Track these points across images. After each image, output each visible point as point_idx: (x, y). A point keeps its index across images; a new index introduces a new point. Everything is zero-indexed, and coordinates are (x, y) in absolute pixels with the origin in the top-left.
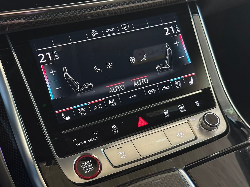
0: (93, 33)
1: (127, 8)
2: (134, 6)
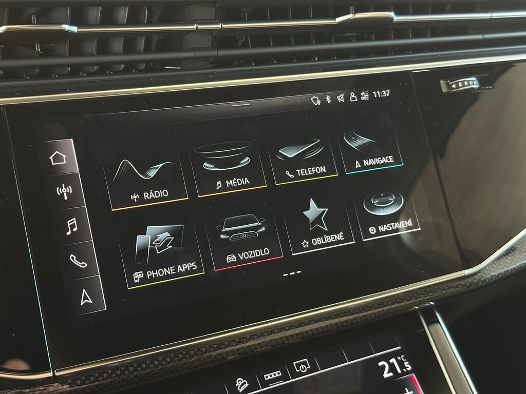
0: (238, 384)
1: (307, 332)
2: (319, 326)
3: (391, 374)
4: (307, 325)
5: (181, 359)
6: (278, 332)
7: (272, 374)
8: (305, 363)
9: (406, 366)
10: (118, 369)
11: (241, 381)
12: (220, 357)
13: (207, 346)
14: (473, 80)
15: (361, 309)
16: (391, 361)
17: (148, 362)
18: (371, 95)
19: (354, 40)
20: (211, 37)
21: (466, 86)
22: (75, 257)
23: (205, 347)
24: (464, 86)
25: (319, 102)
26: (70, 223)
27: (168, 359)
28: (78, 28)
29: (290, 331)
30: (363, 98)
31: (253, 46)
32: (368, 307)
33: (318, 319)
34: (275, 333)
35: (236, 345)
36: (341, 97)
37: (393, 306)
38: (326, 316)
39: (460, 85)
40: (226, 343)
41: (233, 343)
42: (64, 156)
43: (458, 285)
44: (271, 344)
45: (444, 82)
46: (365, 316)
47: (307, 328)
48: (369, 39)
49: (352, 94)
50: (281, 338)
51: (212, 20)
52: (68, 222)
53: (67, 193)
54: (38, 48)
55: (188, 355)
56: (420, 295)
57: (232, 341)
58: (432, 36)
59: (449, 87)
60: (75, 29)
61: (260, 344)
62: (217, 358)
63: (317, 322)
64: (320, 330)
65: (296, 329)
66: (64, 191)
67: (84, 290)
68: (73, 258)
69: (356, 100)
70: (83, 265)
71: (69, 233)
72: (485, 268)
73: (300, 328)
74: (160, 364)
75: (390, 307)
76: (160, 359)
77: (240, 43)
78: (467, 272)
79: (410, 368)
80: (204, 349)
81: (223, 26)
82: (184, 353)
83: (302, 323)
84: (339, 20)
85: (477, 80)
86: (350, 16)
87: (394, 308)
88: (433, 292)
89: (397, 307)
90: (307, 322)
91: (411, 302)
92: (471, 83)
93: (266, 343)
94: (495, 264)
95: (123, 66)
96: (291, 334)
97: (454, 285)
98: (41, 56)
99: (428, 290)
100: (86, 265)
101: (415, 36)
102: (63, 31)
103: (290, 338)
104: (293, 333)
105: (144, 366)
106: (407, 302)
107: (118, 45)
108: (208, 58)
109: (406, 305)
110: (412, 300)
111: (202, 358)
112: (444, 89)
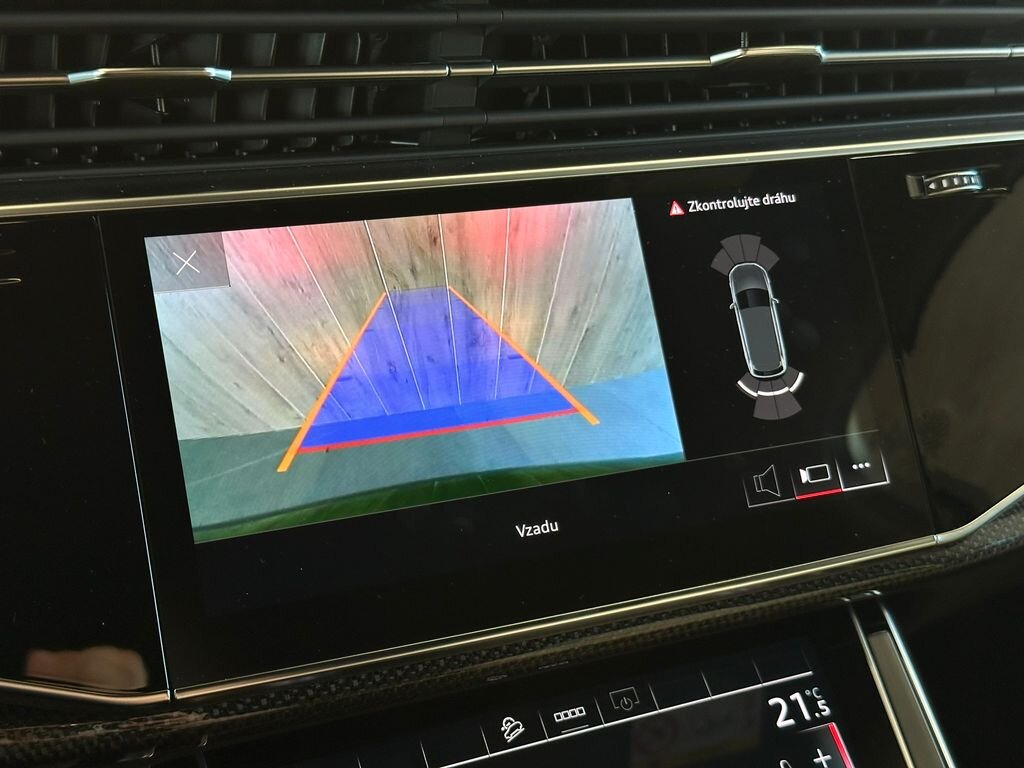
0: (506, 727)
1: (634, 638)
2: (656, 629)
3: (791, 722)
4: (634, 625)
5: (401, 678)
6: (580, 637)
7: (569, 712)
8: (630, 695)
9: (821, 707)
10: (286, 692)
11: (512, 723)
12: (472, 677)
13: (449, 658)
14: (970, 176)
15: (736, 599)
16: (792, 697)
17: (341, 682)
19: (747, 95)
20: (476, 89)
21: (956, 186)
23: (444, 659)
24: (952, 185)
27: (378, 678)
28: (233, 74)
29: (602, 636)
31: (556, 106)
32: (751, 596)
33: (655, 615)
34: (573, 638)
35: (501, 658)
37: (799, 596)
38: (670, 611)
39: (945, 183)
40: (484, 654)
41: (497, 653)
44: (567, 658)
45: (914, 177)
46: (743, 613)
47: (634, 631)
48: (775, 94)
50: (585, 648)
51: (479, 58)
54: (161, 106)
55: (414, 673)
56: (849, 578)
57: (493, 648)
58: (898, 88)
59: (923, 187)
60: (227, 74)
61: (545, 656)
62: (465, 679)
63: (653, 620)
64: (659, 636)
65: (615, 633)
72: (977, 531)
73: (621, 631)
74: (362, 685)
75: (791, 598)
76: (363, 677)
77: (530, 99)
78: (941, 538)
79: (827, 712)
80: (442, 663)
81: (499, 69)
82: (407, 667)
83: (625, 622)
84: (715, 59)
85: (979, 174)
86: (737, 53)
87: (800, 600)
89: (805, 599)
90: (634, 621)
91: (833, 589)
92: (966, 181)
93: (557, 657)
94: (999, 525)
95: (314, 140)
96: (603, 641)
98: (166, 121)
101: (864, 89)
102: (207, 79)
103: (603, 649)
104: (607, 640)
105: (333, 688)
106: (825, 591)
107: (306, 103)
108: (469, 127)
109: (823, 595)
110: (834, 586)
112: (914, 192)
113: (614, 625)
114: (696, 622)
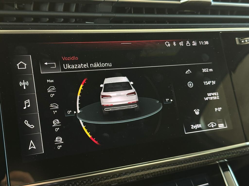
4: (158, 168)
5: (85, 184)
6: (141, 171)
12: (108, 184)
13: (101, 177)
15: (188, 161)
17: (66, 185)
18: (198, 43)
20: (112, 7)
22: (28, 122)
24: (248, 42)
25: (169, 45)
26: (26, 102)
27: (78, 184)
29: (148, 171)
30: (193, 45)
31: (135, 13)
32: (192, 160)
34: (139, 172)
35: (117, 177)
36: (181, 43)
39: (246, 41)
40: (111, 176)
41: (116, 176)
42: (25, 65)
43: (238, 152)
44: (136, 178)
45: (238, 39)
46: (190, 165)
47: (157, 170)
48: (197, 14)
49: (188, 42)
50: (142, 175)
52: (25, 102)
53: (25, 85)
54: (16, 6)
55: (89, 182)
58: (231, 14)
59: (240, 42)
61: (130, 177)
62: (105, 184)
63: (163, 167)
64: (165, 172)
65: (151, 170)
66: (24, 84)
67: (31, 141)
68: (26, 122)
69: (190, 45)
70: (32, 127)
71: (25, 108)
73: (154, 170)
76: (73, 183)
77: (128, 11)
78: (248, 143)
80: (98, 179)
82: (87, 180)
83: (155, 167)
84: (182, 1)
87: (206, 161)
88: (224, 155)
90: (157, 167)
91: (214, 159)
95: (62, 20)
96: (148, 173)
97: (236, 152)
98: (16, 10)
99: (221, 153)
100: (34, 127)
101: (221, 14)
103: (148, 175)
104: (149, 172)
108: (109, 18)
111: (97, 184)
112: (238, 43)
113: (152, 168)
114: (176, 167)
